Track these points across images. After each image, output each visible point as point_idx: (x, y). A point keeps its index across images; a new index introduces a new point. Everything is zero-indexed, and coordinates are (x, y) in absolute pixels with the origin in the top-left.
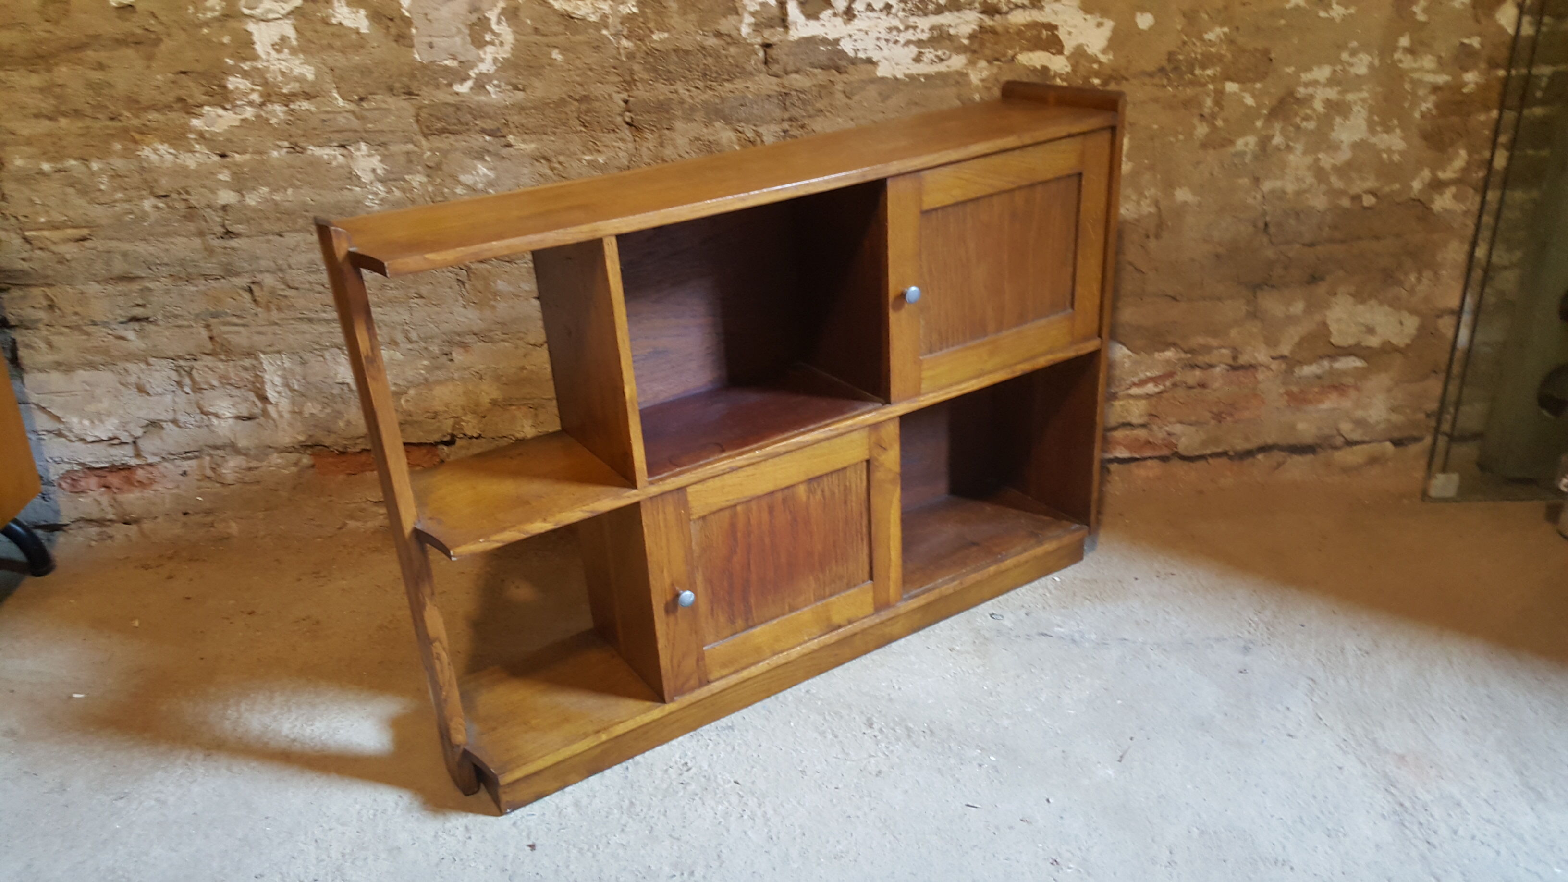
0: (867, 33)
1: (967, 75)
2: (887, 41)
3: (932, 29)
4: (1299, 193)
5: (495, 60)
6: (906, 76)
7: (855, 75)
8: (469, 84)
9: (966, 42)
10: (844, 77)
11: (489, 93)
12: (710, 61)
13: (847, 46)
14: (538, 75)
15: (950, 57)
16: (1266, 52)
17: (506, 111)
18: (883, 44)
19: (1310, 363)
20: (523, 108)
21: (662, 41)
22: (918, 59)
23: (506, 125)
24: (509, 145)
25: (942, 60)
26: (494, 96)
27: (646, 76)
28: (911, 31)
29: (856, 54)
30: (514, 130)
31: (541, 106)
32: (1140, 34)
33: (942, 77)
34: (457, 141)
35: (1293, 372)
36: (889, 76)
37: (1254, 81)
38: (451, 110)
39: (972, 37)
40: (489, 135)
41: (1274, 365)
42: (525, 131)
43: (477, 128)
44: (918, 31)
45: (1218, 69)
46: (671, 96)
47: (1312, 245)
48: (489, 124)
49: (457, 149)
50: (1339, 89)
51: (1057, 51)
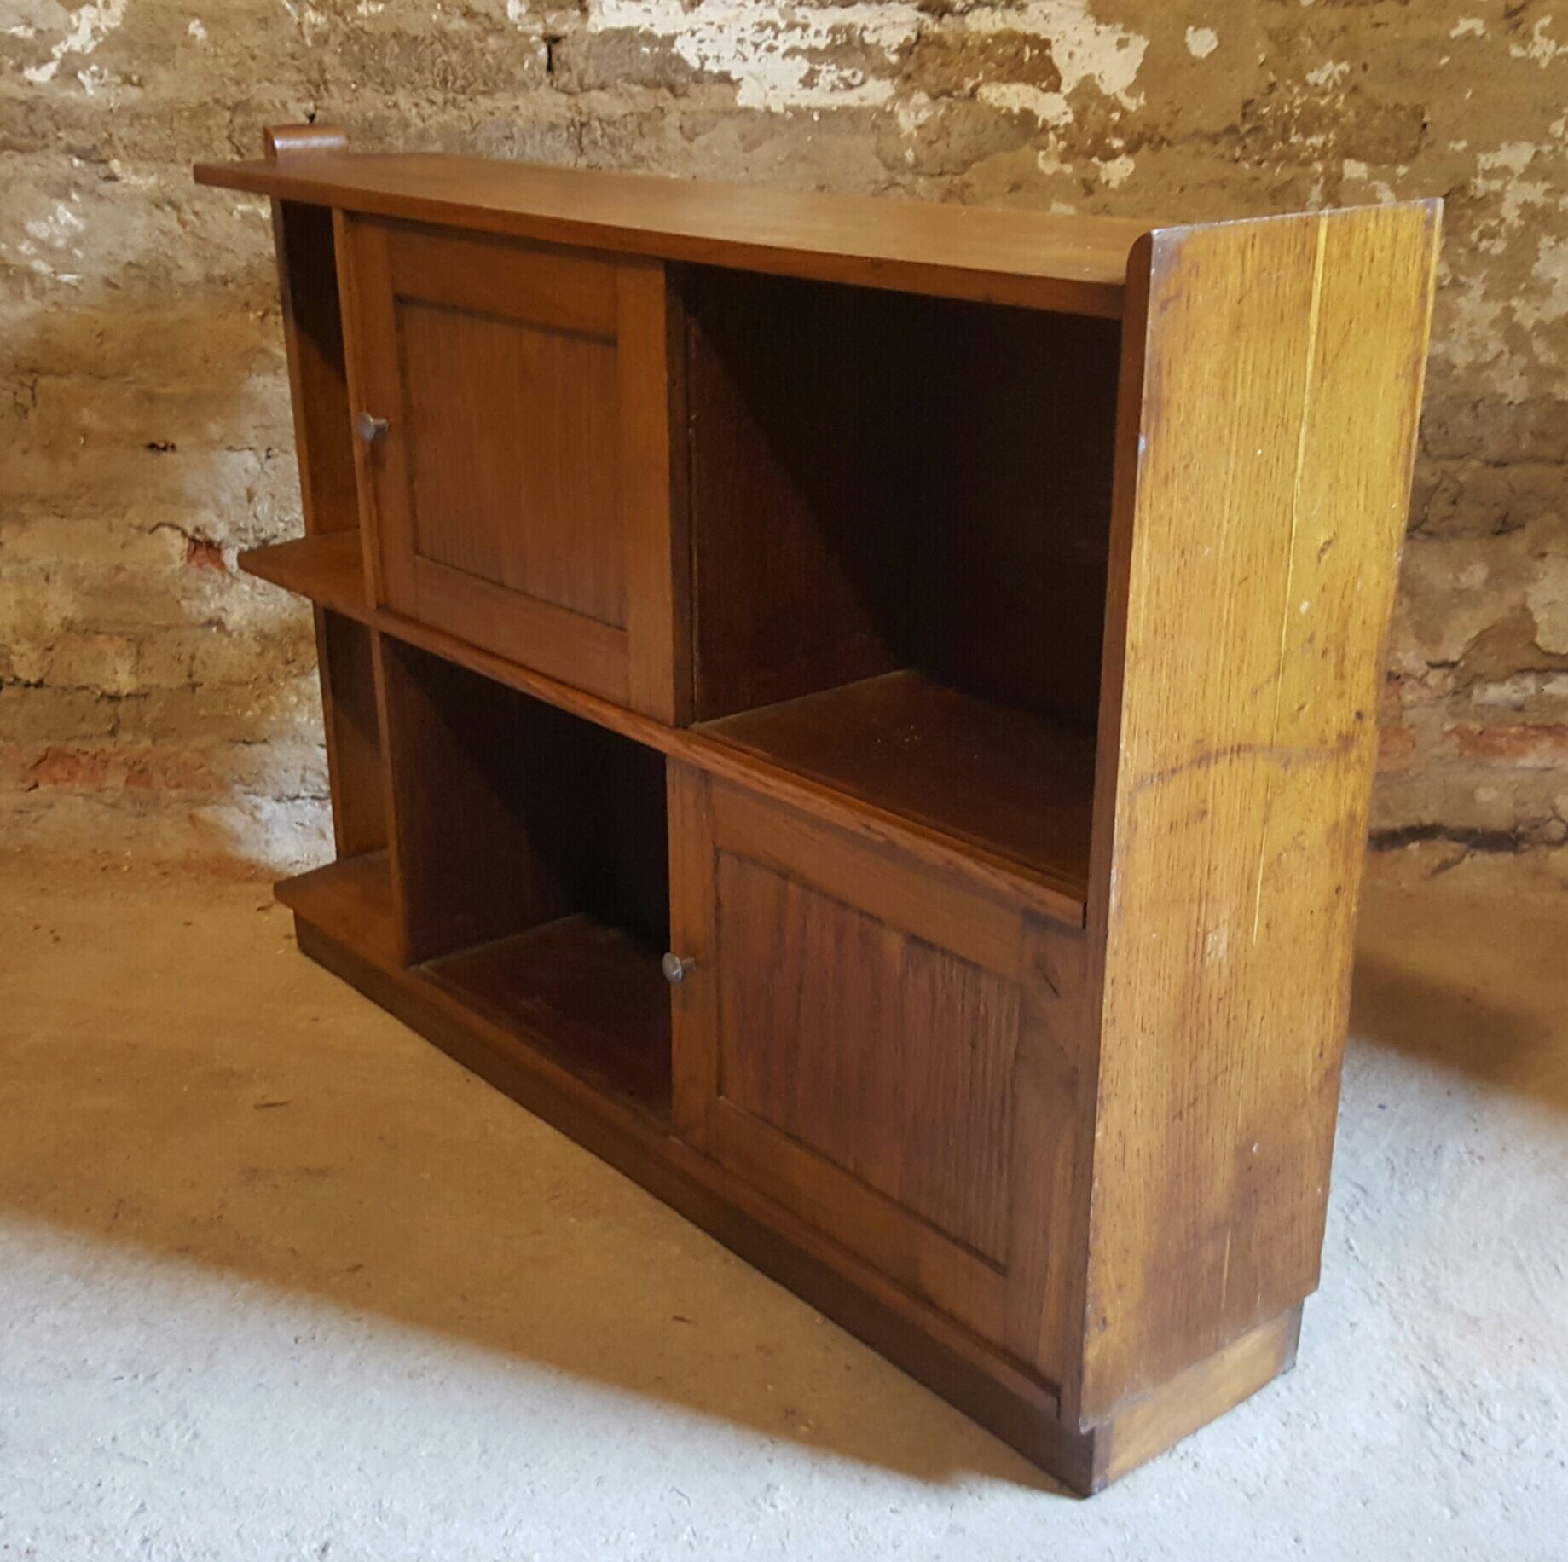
0: (721, 29)
1: (892, 115)
2: (756, 46)
3: (834, 31)
4: (1476, 368)
5: (95, 31)
6: (787, 108)
7: (701, 101)
8: (52, 68)
9: (894, 59)
10: (683, 103)
11: (83, 86)
12: (455, 57)
13: (687, 49)
14: (166, 62)
15: (863, 83)
16: (1417, 113)
17: (109, 118)
18: (748, 50)
19: (1501, 680)
20: (137, 117)
21: (374, 18)
22: (809, 81)
23: (109, 141)
24: (112, 178)
25: (850, 87)
26: (91, 92)
27: (346, 76)
28: (798, 31)
29: (702, 64)
30: (122, 153)
31: (167, 115)
32: (1193, 65)
33: (851, 116)
34: (26, 163)
35: (1469, 696)
36: (759, 106)
37: (1396, 162)
38: (19, 111)
39: (905, 50)
40: (79, 157)
41: (1434, 678)
42: (137, 153)
43: (62, 144)
44: (811, 31)
45: (1332, 136)
46: (387, 112)
47: (1498, 464)
48: (81, 140)
49: (23, 179)
50: (1547, 185)
51: (1049, 85)
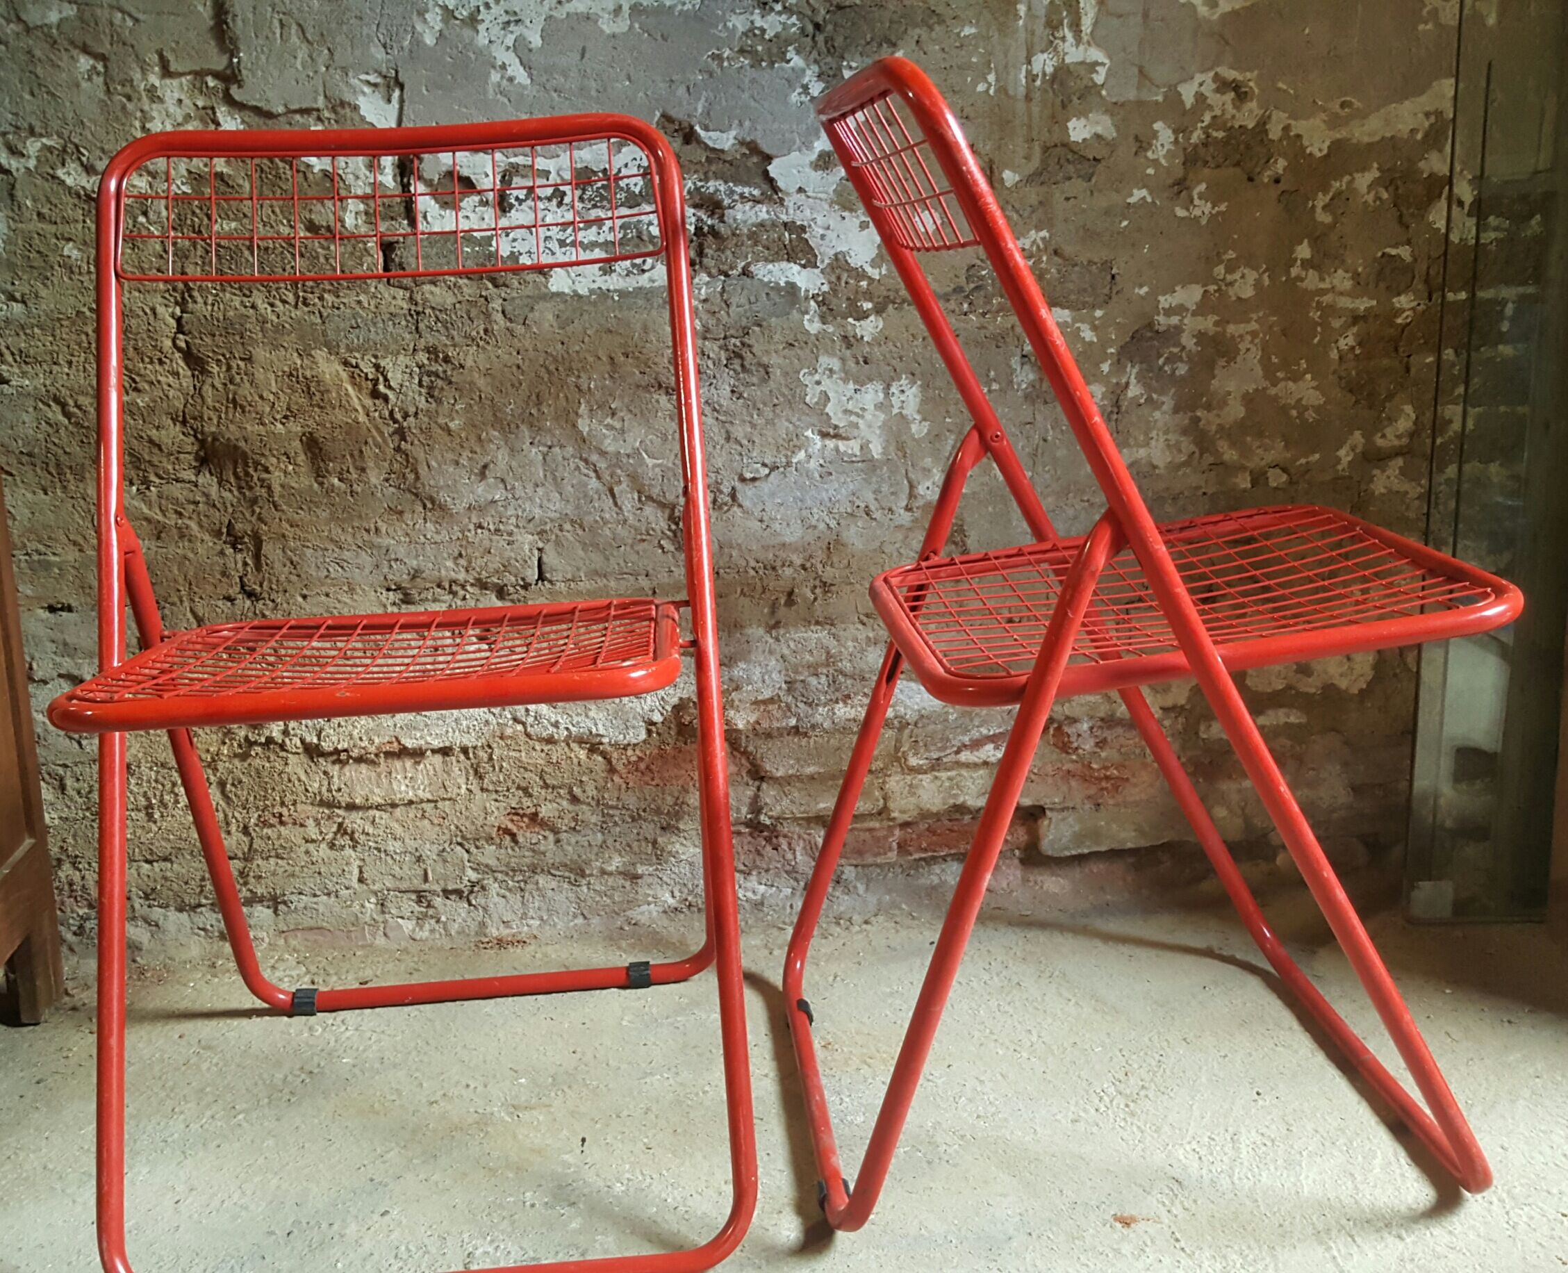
0: (530, 230)
2: (561, 242)
3: (625, 227)
4: (1173, 467)
6: (592, 291)
7: (519, 289)
10: (503, 292)
13: (502, 248)
16: (1107, 265)
18: (554, 246)
25: (642, 271)
29: (516, 258)
33: (645, 295)
36: (568, 293)
37: (1094, 307)
44: (605, 228)
46: (245, 312)
50: (1216, 318)
51: (809, 261)
